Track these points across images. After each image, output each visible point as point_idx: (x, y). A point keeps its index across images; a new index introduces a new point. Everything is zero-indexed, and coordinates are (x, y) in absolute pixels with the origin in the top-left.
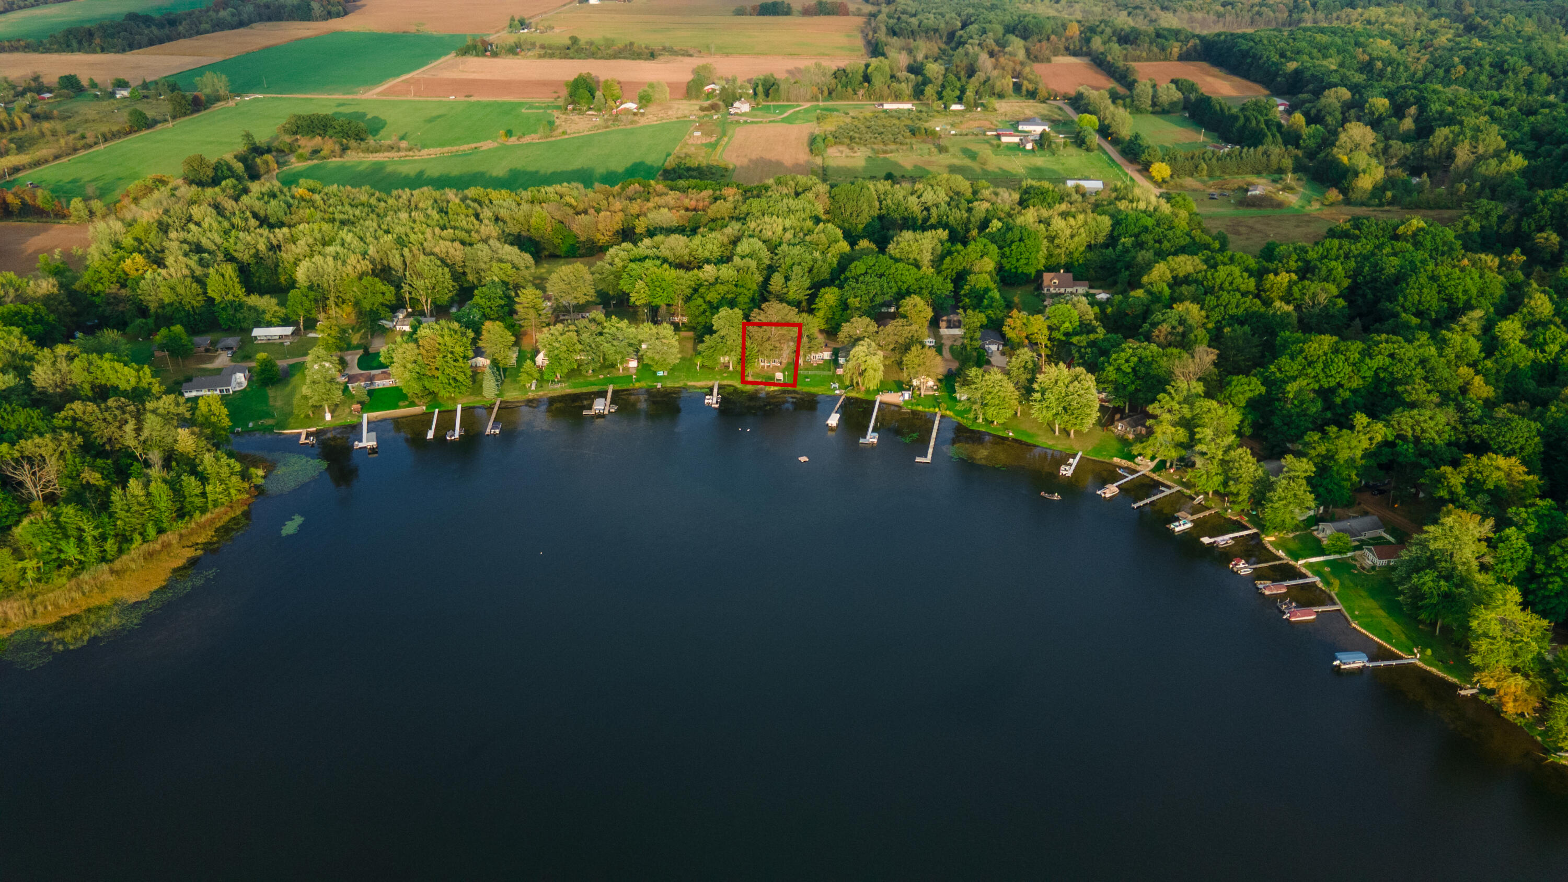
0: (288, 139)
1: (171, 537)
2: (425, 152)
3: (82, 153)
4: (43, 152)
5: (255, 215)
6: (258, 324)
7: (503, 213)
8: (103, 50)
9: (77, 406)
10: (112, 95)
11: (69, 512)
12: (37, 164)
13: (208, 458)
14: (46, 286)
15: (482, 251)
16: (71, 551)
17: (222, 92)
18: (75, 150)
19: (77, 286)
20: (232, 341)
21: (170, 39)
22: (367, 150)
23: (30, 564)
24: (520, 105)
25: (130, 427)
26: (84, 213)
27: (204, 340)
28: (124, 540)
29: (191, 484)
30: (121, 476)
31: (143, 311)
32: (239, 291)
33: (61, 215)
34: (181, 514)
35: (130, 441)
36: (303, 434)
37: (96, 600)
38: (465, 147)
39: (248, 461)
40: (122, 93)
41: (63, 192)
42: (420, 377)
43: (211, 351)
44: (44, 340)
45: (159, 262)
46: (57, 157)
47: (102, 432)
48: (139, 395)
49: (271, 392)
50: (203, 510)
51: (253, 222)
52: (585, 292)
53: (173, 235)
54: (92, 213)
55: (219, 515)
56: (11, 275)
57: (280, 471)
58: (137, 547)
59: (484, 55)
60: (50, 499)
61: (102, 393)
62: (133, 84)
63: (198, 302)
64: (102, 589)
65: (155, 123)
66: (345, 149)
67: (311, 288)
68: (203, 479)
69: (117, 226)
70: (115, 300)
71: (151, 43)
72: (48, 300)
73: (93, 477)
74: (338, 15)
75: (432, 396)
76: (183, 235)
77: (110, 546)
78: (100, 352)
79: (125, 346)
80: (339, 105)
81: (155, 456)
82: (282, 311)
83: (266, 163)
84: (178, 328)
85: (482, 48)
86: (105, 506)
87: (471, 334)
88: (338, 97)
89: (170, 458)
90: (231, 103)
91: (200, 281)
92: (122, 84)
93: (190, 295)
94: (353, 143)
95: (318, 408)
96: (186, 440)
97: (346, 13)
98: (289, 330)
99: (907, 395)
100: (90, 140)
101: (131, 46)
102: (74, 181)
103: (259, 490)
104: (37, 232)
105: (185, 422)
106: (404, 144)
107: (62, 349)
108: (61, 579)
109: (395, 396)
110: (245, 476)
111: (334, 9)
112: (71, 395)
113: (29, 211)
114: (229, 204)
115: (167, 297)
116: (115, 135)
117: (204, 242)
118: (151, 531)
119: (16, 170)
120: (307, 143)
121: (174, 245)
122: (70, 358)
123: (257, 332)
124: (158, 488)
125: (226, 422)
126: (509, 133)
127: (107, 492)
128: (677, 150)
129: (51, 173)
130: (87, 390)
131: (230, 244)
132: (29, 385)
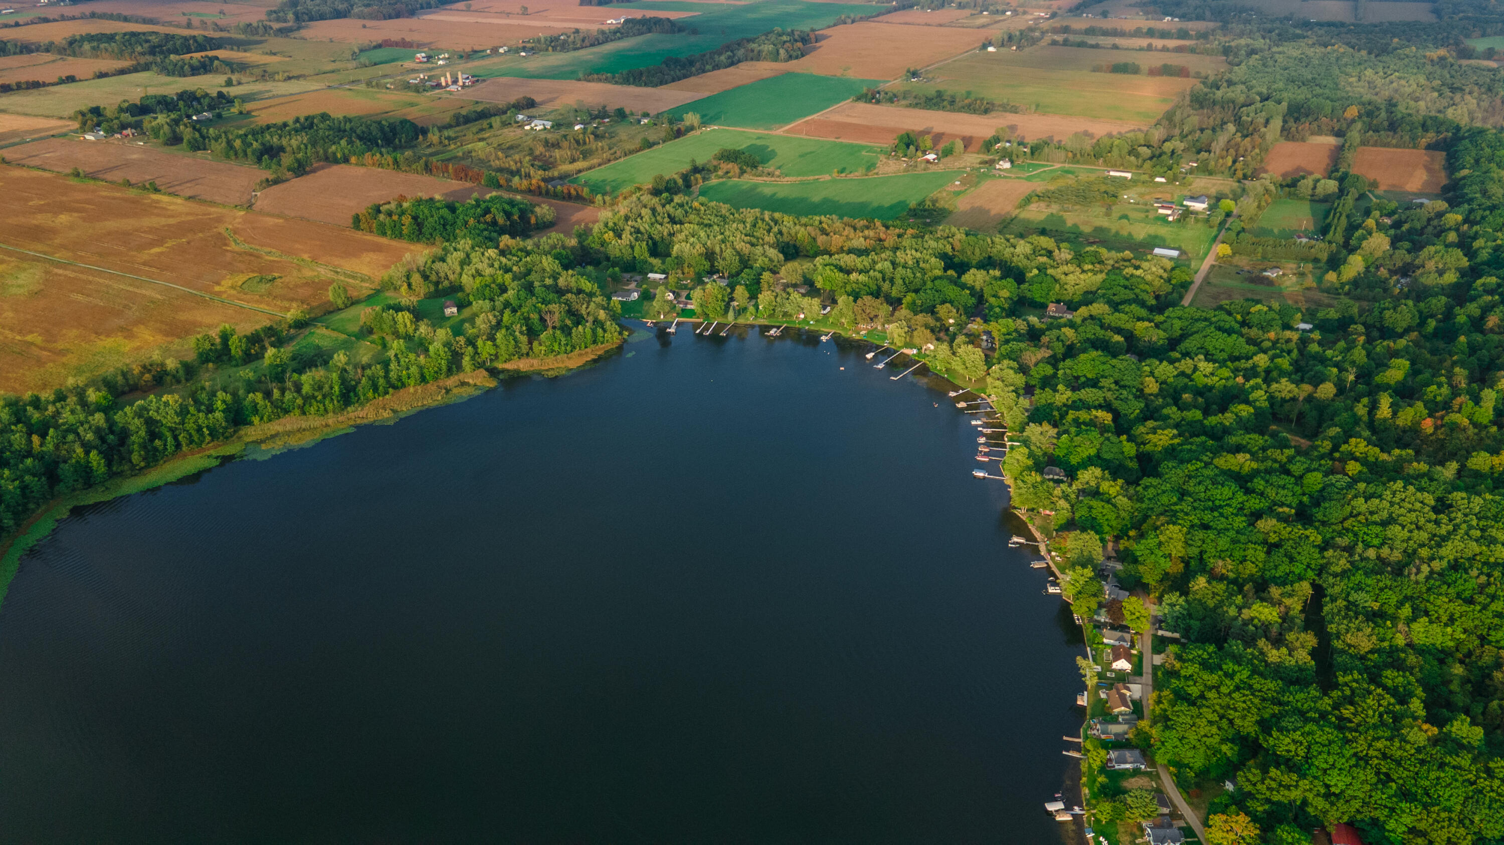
0: (715, 163)
1: (589, 350)
2: (787, 179)
3: (612, 163)
4: (595, 161)
5: (669, 216)
6: (652, 272)
7: (784, 230)
8: (646, 85)
9: (569, 295)
10: (639, 121)
11: (558, 332)
12: (590, 168)
13: (608, 323)
14: (573, 242)
15: (759, 250)
16: (556, 348)
17: (696, 124)
18: (609, 161)
19: (585, 243)
20: (638, 278)
21: (685, 76)
22: (755, 175)
23: (543, 348)
24: (863, 147)
25: (584, 306)
26: (601, 203)
27: (627, 276)
28: (573, 347)
29: (600, 331)
30: (577, 323)
31: (608, 259)
32: (647, 255)
33: (592, 202)
34: (595, 342)
35: (583, 312)
36: (649, 322)
37: (561, 365)
38: (812, 178)
39: (623, 328)
40: (645, 121)
41: (596, 188)
42: (701, 305)
43: (629, 281)
44: (566, 267)
45: (620, 237)
46: (600, 165)
47: (575, 307)
48: (591, 295)
49: (645, 303)
50: (602, 343)
51: (667, 220)
52: (797, 278)
53: (630, 223)
54: (605, 203)
55: (608, 346)
56: (562, 235)
57: (635, 334)
58: (577, 351)
59: (870, 102)
60: (554, 328)
61: (580, 291)
62: (651, 115)
63: (630, 258)
64: (563, 362)
65: (654, 144)
66: (743, 172)
67: (677, 258)
68: (605, 331)
69: (610, 214)
70: (598, 252)
71: (673, 80)
72: (573, 247)
73: (568, 322)
74: (797, 58)
75: (706, 315)
76: (634, 223)
77: (569, 348)
78: (582, 275)
79: (594, 274)
80: (759, 138)
81: (591, 319)
82: (663, 267)
83: (696, 179)
84: (617, 269)
85: (872, 97)
86: (570, 334)
87: (729, 290)
88: (761, 131)
89: (596, 321)
90: (699, 132)
91: (632, 247)
92: (646, 115)
93: (627, 254)
94: (749, 169)
95: (659, 313)
96: (602, 315)
97: (803, 56)
98: (663, 276)
99: (915, 351)
100: (618, 154)
101: (662, 82)
102: (603, 181)
103: (625, 341)
104: (578, 210)
105: (604, 308)
106: (777, 173)
107: (570, 272)
108: (551, 356)
109: (692, 313)
110: (620, 333)
111: (794, 54)
112: (569, 291)
113: (579, 198)
114: (659, 209)
115: (618, 254)
116: (631, 152)
117: (642, 229)
118: (583, 346)
119: (580, 171)
120: (725, 166)
121: (628, 228)
122: (572, 276)
123: (650, 275)
124: (588, 330)
125: (619, 311)
126: (842, 171)
127: (571, 329)
128: (934, 194)
129: (594, 175)
130: (575, 290)
131: (652, 231)
132: (557, 285)
